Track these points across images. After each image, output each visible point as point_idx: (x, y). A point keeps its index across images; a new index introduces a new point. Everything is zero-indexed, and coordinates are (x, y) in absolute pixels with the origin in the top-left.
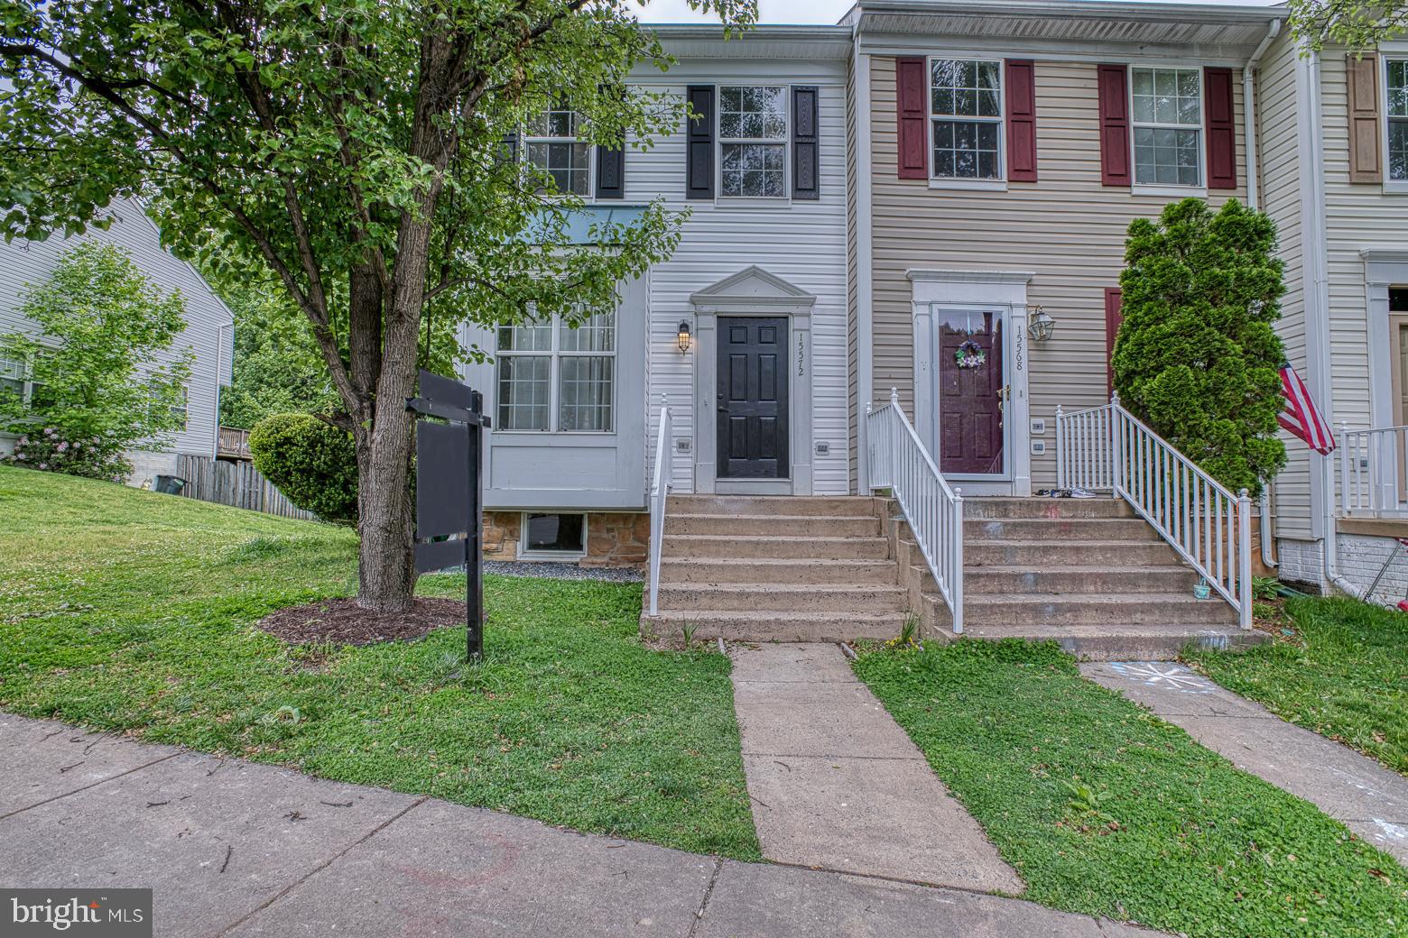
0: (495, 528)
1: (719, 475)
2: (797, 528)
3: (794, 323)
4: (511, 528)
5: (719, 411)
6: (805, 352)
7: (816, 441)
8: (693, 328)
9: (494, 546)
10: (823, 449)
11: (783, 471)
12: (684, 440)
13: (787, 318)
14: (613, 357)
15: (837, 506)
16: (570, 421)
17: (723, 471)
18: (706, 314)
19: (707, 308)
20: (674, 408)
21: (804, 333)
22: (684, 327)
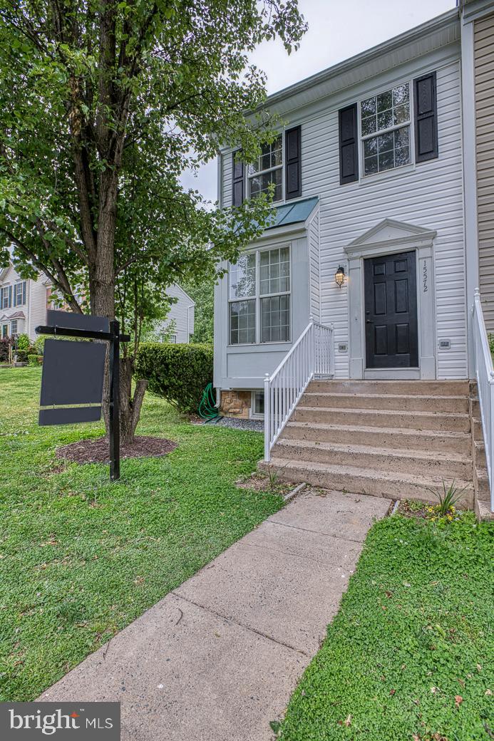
0: (238, 400)
1: (368, 367)
2: (397, 404)
3: (419, 254)
4: (246, 400)
5: (367, 323)
6: (428, 274)
7: (439, 339)
8: (346, 270)
9: (238, 410)
10: (445, 344)
11: (414, 362)
12: (342, 344)
13: (415, 251)
14: (289, 295)
15: (436, 388)
16: (268, 336)
17: (371, 363)
18: (355, 258)
19: (355, 255)
20: (335, 323)
21: (428, 261)
22: (341, 270)
